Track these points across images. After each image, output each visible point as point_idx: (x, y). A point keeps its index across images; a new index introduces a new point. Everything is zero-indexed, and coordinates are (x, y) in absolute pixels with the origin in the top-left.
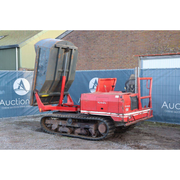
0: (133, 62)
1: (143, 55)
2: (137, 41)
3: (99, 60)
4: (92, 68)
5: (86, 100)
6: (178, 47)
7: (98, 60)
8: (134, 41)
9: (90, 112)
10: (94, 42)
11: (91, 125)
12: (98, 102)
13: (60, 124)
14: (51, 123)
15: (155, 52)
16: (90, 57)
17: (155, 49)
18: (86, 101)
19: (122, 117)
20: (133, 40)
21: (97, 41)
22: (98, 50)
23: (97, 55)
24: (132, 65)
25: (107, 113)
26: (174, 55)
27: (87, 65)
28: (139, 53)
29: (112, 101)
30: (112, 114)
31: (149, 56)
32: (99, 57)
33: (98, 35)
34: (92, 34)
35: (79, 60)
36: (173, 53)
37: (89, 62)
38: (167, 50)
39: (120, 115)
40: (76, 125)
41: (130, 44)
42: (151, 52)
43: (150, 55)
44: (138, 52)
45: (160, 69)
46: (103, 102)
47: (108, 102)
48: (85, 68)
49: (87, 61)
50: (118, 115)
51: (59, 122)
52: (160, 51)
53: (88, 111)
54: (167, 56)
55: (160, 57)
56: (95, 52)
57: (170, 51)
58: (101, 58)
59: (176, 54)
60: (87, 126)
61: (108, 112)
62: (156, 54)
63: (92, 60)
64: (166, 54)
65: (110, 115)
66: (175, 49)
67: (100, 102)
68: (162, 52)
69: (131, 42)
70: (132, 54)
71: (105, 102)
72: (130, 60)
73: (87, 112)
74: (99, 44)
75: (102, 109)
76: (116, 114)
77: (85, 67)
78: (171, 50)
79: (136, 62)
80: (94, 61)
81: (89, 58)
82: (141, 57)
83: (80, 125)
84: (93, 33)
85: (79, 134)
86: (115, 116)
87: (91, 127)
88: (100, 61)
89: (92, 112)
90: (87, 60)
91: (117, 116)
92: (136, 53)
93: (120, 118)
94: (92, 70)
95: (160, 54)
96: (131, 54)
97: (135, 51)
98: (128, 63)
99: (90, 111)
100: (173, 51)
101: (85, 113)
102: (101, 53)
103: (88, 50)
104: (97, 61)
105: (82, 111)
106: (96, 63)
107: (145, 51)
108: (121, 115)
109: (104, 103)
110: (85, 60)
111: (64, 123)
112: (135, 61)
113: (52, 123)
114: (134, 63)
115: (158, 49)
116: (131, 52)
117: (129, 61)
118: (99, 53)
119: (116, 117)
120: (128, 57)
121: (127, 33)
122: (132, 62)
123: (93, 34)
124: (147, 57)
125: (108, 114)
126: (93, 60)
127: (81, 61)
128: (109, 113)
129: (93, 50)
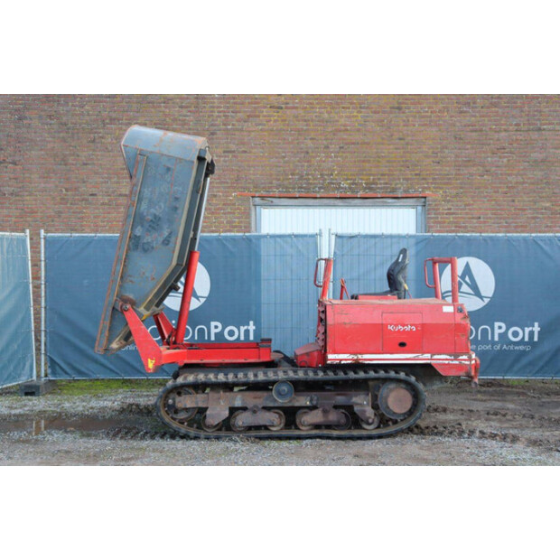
0: (234, 213)
1: (264, 193)
2: (245, 152)
3: (110, 201)
4: (82, 226)
5: (346, 321)
6: (362, 179)
7: (107, 201)
8: (234, 152)
9: (360, 357)
10: (94, 141)
11: (356, 396)
12: (389, 327)
13: (238, 403)
14: (197, 403)
15: (301, 188)
16: (76, 189)
17: (299, 179)
18: (347, 326)
19: (467, 363)
20: (233, 147)
21: (102, 137)
22: (109, 169)
23: (102, 183)
24: (227, 222)
25: (421, 357)
26: (350, 200)
27: (63, 215)
28: (251, 186)
29: (434, 322)
30: (436, 357)
31: (280, 198)
32: (113, 192)
33: (108, 121)
34: (82, 114)
35: (28, 198)
36: (349, 194)
37: (71, 204)
38: (333, 184)
39: (461, 358)
40: (303, 401)
41: (222, 159)
42: (287, 188)
43: (286, 195)
44: (249, 183)
45: (391, 237)
46: (407, 325)
47: (423, 325)
48: (54, 226)
49: (64, 201)
50: (455, 359)
51: (234, 399)
52: (312, 186)
53: (355, 354)
54: (332, 201)
55: (311, 202)
56: (96, 173)
57: (342, 188)
58: (120, 195)
59: (357, 198)
60: (340, 399)
61: (424, 353)
62: (304, 194)
63: (83, 200)
64: (331, 194)
65: (429, 362)
66: (353, 184)
67: (396, 325)
68: (320, 188)
69: (224, 152)
70: (229, 187)
71: (411, 325)
72: (224, 204)
73: (351, 357)
74: (112, 151)
75: (402, 345)
76: (448, 357)
77: (53, 221)
78: (344, 185)
79: (244, 213)
80: (90, 204)
81: (69, 193)
82: (258, 200)
83: (318, 400)
84: (88, 111)
85: (317, 426)
86: (447, 362)
87: (355, 400)
88: (117, 205)
89: (368, 358)
90: (62, 199)
91: (451, 362)
92: (242, 187)
93: (460, 367)
94: (82, 231)
95: (313, 195)
96: (225, 188)
97: (238, 179)
98: (216, 213)
99: (360, 354)
100: (350, 188)
101: (343, 362)
102: (118, 178)
103: (66, 165)
104: (103, 204)
105: (330, 356)
106: (97, 208)
107: (271, 183)
108: (465, 357)
109: (408, 328)
110: (54, 198)
111: (255, 398)
112: (238, 209)
113: (201, 405)
114: (236, 215)
115: (309, 179)
116: (227, 183)
117: (219, 209)
118: (110, 178)
119: (448, 364)
120: (215, 196)
121: (212, 125)
122: (230, 213)
123: (88, 115)
124: (275, 201)
125: (424, 358)
126: (87, 200)
127: (36, 200)
128: (428, 356)
129: (90, 167)
